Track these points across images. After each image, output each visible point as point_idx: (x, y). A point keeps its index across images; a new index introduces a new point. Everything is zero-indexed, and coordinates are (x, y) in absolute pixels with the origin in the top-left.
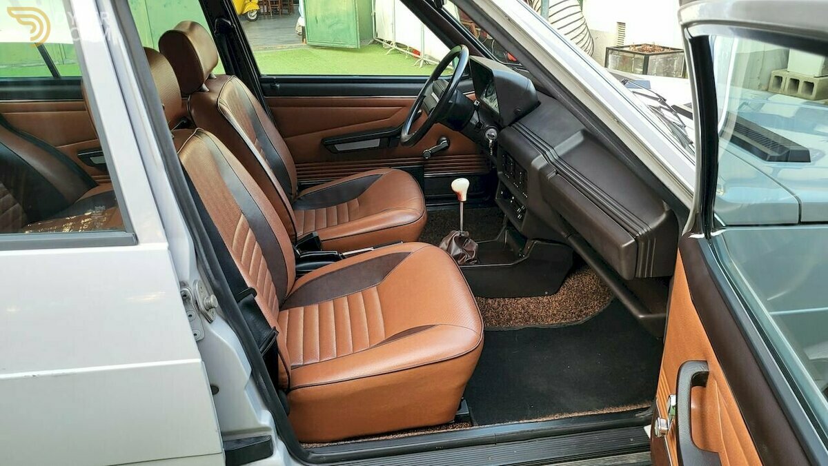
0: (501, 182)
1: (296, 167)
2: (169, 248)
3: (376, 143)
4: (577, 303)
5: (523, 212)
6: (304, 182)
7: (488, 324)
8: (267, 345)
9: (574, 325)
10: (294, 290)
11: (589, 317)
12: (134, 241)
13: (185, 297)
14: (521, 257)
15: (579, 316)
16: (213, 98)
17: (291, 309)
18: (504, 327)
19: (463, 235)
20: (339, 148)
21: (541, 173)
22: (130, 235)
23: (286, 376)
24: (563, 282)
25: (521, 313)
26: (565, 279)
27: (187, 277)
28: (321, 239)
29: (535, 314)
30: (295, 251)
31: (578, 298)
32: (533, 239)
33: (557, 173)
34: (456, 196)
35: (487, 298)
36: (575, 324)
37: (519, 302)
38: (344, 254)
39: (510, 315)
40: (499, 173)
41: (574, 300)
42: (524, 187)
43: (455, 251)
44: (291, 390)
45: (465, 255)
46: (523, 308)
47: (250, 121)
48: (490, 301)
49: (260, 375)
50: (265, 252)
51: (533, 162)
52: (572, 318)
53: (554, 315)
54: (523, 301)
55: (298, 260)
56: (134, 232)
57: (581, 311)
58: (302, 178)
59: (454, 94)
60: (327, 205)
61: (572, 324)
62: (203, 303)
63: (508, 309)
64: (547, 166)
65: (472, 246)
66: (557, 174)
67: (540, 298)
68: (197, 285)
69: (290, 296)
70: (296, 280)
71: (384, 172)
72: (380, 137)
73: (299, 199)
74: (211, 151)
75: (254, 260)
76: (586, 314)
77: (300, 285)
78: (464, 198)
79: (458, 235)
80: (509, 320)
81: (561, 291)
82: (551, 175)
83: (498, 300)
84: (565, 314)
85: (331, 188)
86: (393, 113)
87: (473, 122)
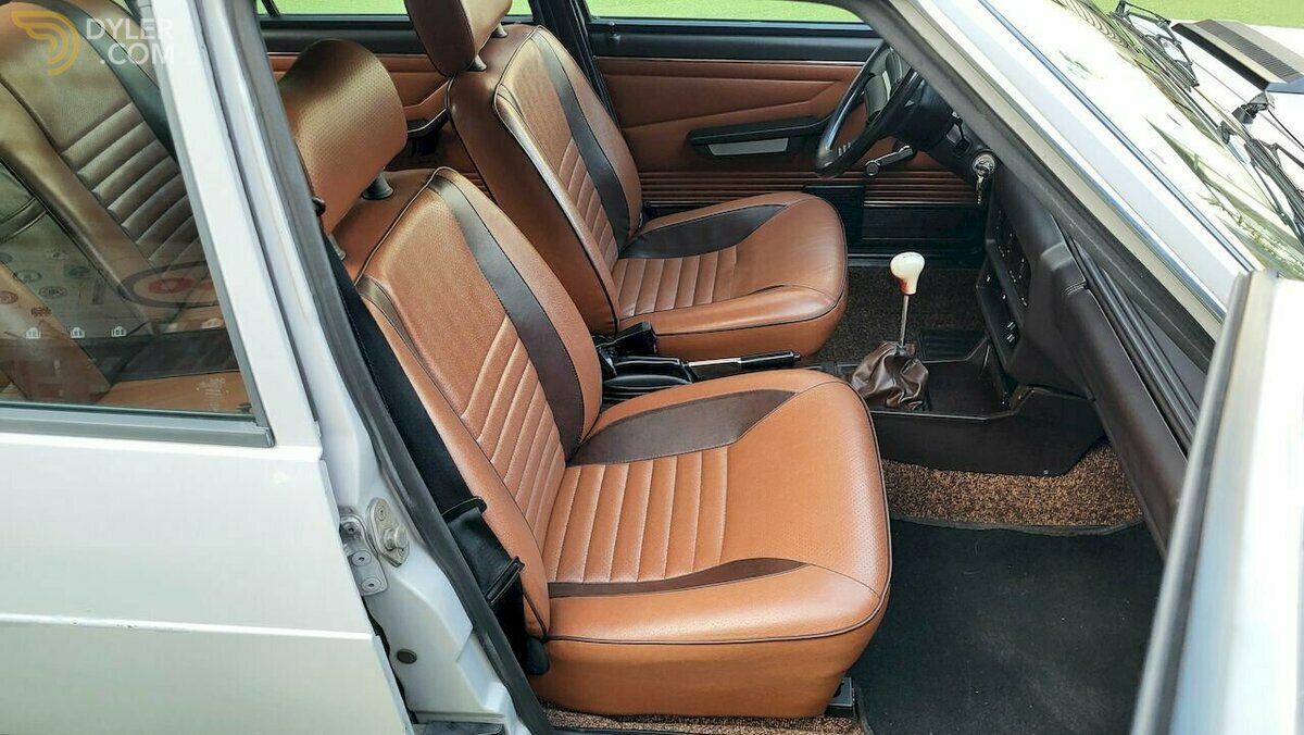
0: (989, 261)
1: (640, 178)
2: (323, 457)
3: (780, 145)
4: (1103, 497)
5: (1016, 331)
6: (655, 203)
7: (929, 512)
8: (504, 584)
9: (1091, 535)
10: (595, 431)
11: (1122, 525)
12: (270, 440)
13: (347, 534)
14: (1006, 408)
15: (1104, 518)
16: (490, 83)
17: (586, 466)
18: (956, 521)
19: (902, 353)
20: (716, 150)
21: (1057, 278)
22: (261, 431)
23: (538, 626)
24: (1083, 457)
25: (992, 500)
26: (1087, 452)
27: (354, 498)
28: (657, 331)
29: (1018, 504)
30: (603, 362)
31: (1107, 488)
32: (1030, 385)
33: (1088, 286)
34: (898, 284)
35: (932, 469)
36: (1094, 532)
37: (991, 481)
38: (691, 364)
39: (972, 502)
40: (989, 241)
41: (1097, 491)
42: (1024, 287)
43: (884, 382)
44: (550, 639)
45: (901, 391)
46: (998, 492)
47: (561, 111)
48: (937, 474)
49: (486, 635)
50: (543, 376)
51: (1046, 254)
52: (1090, 519)
53: (1057, 510)
54: (1000, 481)
55: (607, 373)
56: (269, 426)
57: (1110, 509)
58: (650, 196)
59: (920, 87)
60: (686, 252)
61: (1088, 533)
62: (382, 539)
63: (969, 491)
64: (1070, 267)
65: (918, 373)
66: (1085, 288)
67: (1033, 479)
68: (372, 512)
69: (589, 441)
70: (600, 412)
71: (789, 200)
72: (790, 135)
73: (641, 237)
74: (455, 214)
75: (518, 402)
76: (1119, 517)
77: (605, 425)
78: (912, 289)
79: (893, 353)
80: (968, 510)
81: (1076, 472)
82: (1075, 287)
83: (951, 473)
84: (1077, 512)
85: (696, 223)
86: (817, 91)
87: (950, 138)
